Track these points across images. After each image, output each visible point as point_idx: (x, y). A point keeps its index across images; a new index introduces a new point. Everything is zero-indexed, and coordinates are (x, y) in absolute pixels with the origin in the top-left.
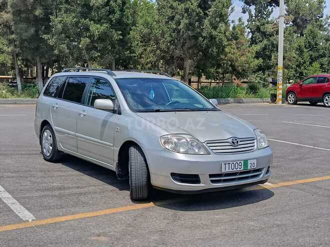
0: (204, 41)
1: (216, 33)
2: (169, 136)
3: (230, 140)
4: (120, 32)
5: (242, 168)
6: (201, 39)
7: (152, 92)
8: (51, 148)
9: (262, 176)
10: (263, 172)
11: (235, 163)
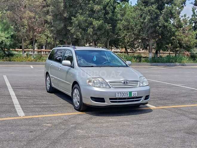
0: (160, 28)
1: (168, 24)
2: (91, 79)
3: (123, 82)
4: (110, 25)
5: (128, 96)
6: (158, 27)
7: (95, 57)
8: (49, 85)
9: (142, 101)
10: (142, 99)
11: (124, 93)
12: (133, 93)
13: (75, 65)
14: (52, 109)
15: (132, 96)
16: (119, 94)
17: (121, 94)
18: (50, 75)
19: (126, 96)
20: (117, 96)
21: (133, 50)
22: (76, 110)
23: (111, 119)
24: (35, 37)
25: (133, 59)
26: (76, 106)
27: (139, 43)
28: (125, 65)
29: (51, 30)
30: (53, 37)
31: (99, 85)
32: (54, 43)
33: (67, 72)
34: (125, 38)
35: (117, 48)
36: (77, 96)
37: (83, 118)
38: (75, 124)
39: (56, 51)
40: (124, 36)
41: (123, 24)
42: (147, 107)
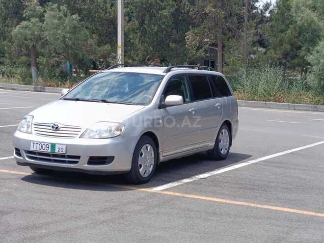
5: (49, 151)
11: (42, 144)
12: (57, 146)
15: (56, 151)
16: (35, 145)
17: (38, 145)
19: (45, 150)
20: (32, 148)
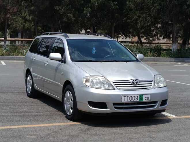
0: (188, 8)
2: (89, 77)
3: (131, 81)
4: (116, 3)
5: (138, 100)
6: (185, 7)
7: (94, 48)
8: (31, 88)
9: (157, 107)
10: (157, 104)
11: (132, 96)
12: (144, 96)
13: (66, 60)
14: (36, 118)
15: (144, 100)
16: (126, 98)
17: (129, 97)
18: (33, 73)
19: (135, 101)
20: (123, 101)
21: (149, 40)
22: (68, 120)
23: (115, 131)
24: (8, 20)
25: (149, 52)
26: (68, 114)
27: (158, 28)
28: (136, 60)
29: (31, 11)
30: (33, 20)
31: (99, 85)
32: (35, 29)
33: (57, 69)
34: (138, 21)
35: (126, 36)
36: (70, 101)
37: (78, 129)
38: (67, 136)
39: (40, 40)
40: (137, 20)
41: (136, 2)
42: (164, 116)
